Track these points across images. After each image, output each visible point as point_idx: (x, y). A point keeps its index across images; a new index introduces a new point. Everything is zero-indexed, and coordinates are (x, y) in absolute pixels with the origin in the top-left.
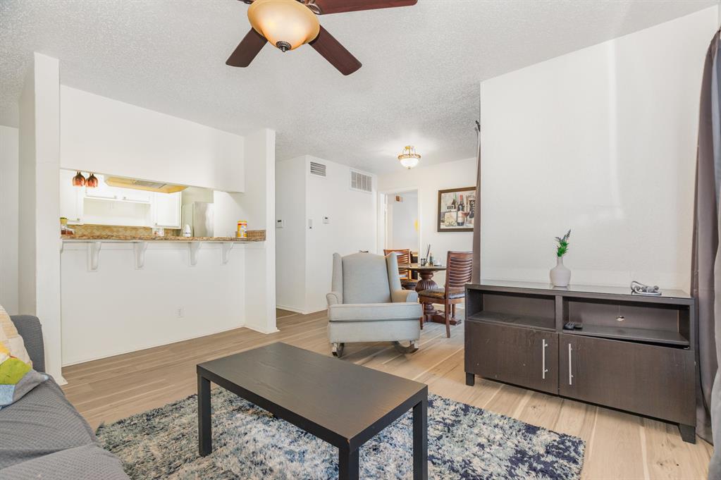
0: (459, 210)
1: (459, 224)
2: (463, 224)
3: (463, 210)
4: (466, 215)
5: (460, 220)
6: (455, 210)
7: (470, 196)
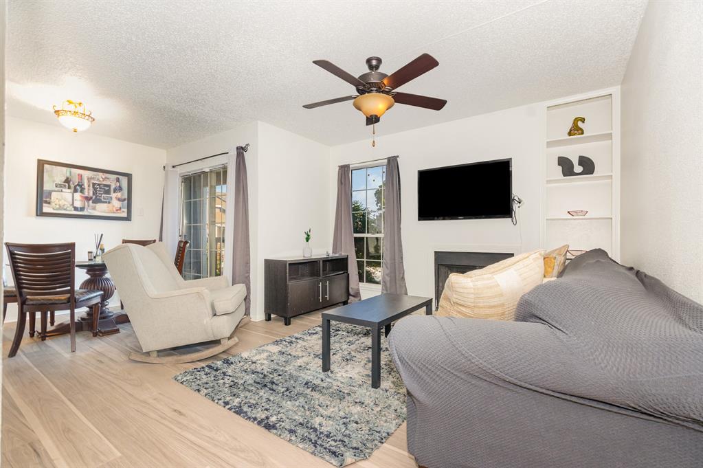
0: (75, 191)
1: (76, 209)
2: (82, 209)
3: (82, 191)
4: (88, 199)
5: (78, 204)
6: (69, 191)
7: (92, 178)
